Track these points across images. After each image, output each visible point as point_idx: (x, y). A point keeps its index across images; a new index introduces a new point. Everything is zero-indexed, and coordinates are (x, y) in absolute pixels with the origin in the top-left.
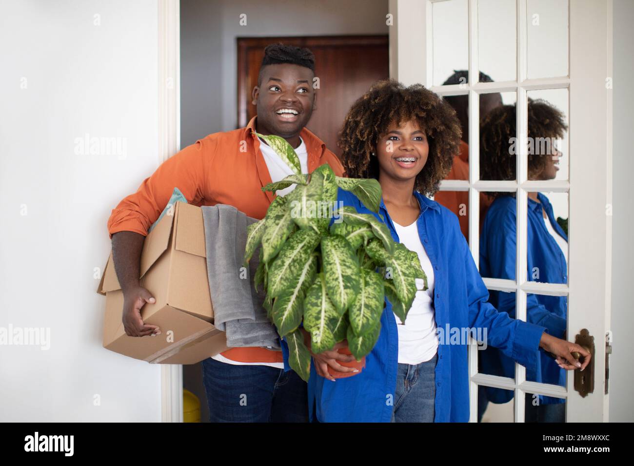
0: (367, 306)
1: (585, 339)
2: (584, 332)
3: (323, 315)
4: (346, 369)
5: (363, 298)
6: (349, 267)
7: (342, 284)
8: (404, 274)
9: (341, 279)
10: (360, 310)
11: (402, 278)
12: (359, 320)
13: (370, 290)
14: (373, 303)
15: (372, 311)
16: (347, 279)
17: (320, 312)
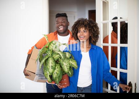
0: (56, 73)
1: (130, 84)
2: (130, 82)
3: (48, 74)
4: (61, 86)
5: (56, 71)
6: (53, 64)
7: (51, 68)
8: (66, 66)
9: (51, 67)
10: (55, 74)
11: (66, 67)
12: (55, 76)
13: (58, 69)
14: (58, 72)
15: (57, 74)
16: (52, 66)
17: (47, 74)
